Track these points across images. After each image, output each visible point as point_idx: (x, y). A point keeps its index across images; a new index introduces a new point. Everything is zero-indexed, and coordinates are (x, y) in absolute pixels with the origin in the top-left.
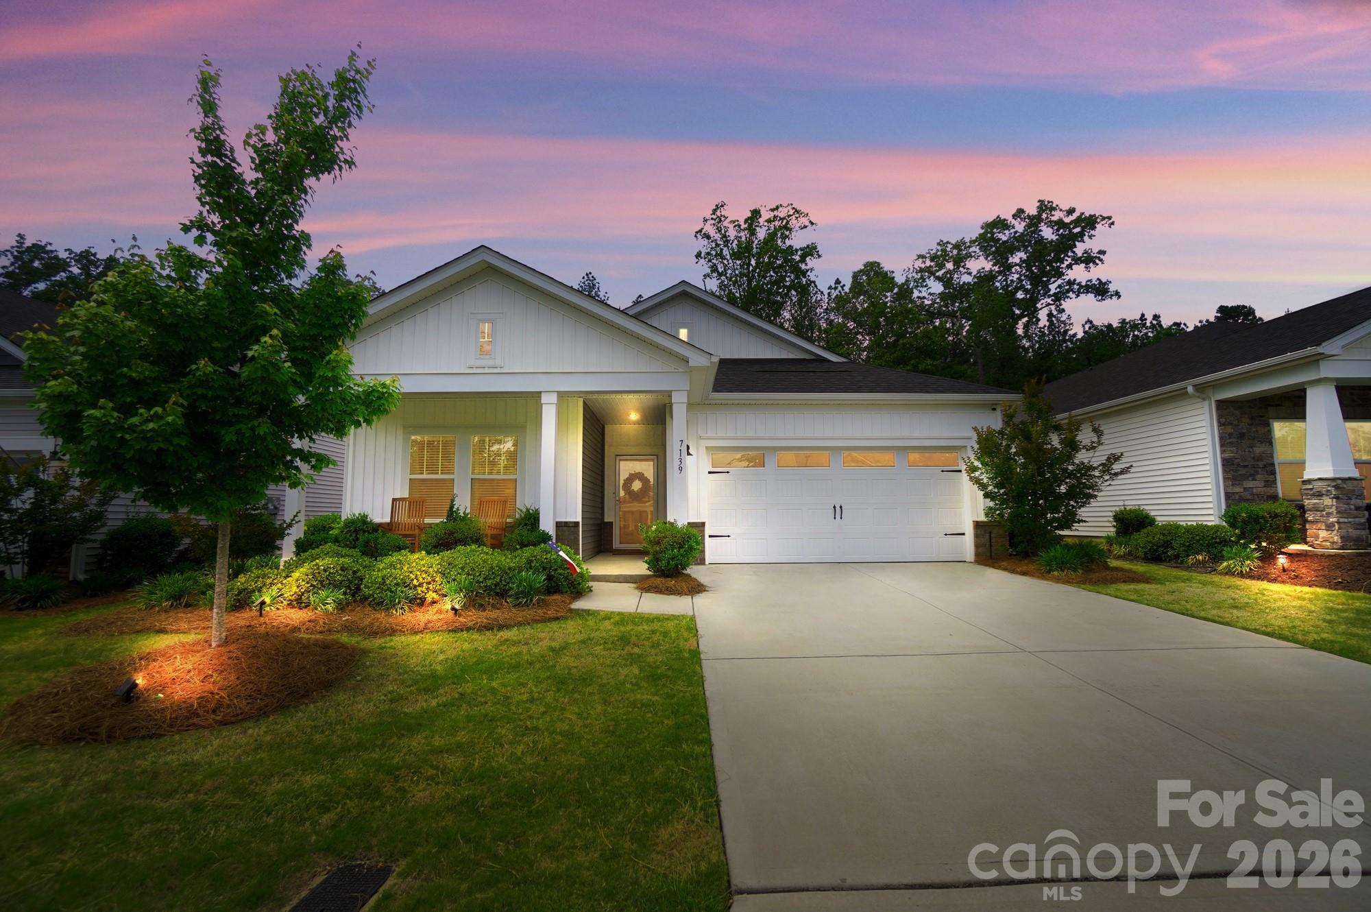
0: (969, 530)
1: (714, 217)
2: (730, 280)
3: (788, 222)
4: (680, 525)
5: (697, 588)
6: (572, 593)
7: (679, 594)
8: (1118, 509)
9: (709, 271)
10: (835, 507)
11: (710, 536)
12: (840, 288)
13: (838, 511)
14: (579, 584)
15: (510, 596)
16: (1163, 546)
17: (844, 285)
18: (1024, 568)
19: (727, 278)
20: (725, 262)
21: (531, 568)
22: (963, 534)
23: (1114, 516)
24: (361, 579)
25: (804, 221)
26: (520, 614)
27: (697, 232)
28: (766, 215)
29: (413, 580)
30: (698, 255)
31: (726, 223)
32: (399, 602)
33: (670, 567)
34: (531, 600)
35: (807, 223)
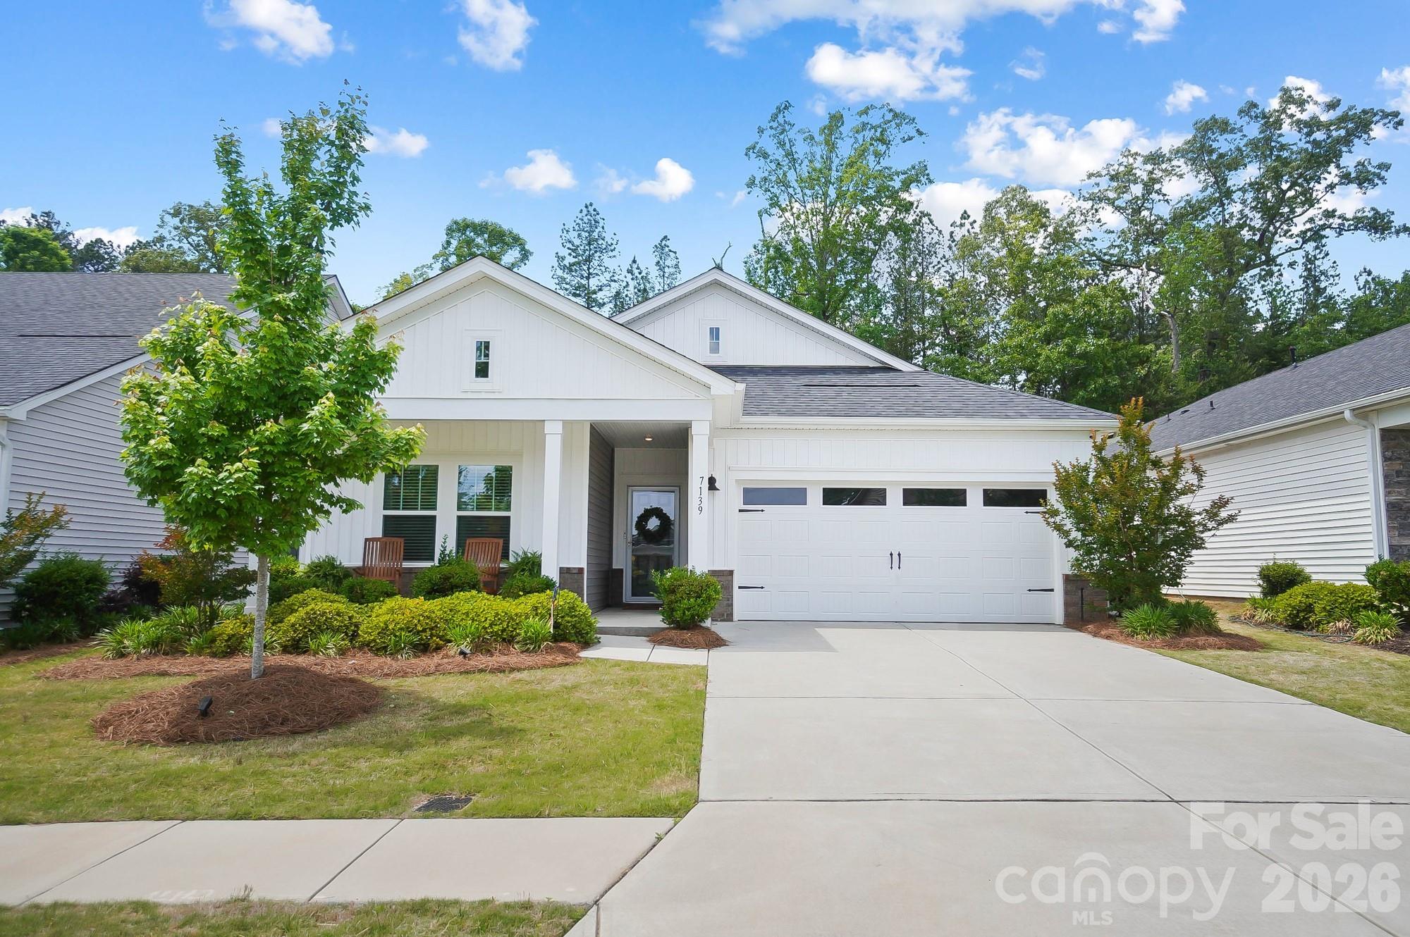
0: (1059, 586)
1: (775, 125)
2: (798, 218)
3: (884, 130)
4: (698, 572)
5: (716, 642)
6: (579, 642)
7: (694, 647)
8: (1264, 563)
9: (766, 205)
10: (891, 554)
11: (740, 588)
12: (968, 226)
13: (896, 559)
14: (587, 633)
15: (518, 642)
16: (1304, 611)
17: (975, 222)
18: (1110, 631)
19: (793, 214)
20: (791, 190)
21: (537, 615)
22: (1052, 590)
23: (1261, 572)
24: (357, 626)
25: (908, 130)
26: (528, 660)
27: (748, 149)
28: (851, 122)
29: (416, 625)
30: (751, 184)
31: (792, 134)
32: (404, 647)
33: (685, 618)
34: (539, 647)
35: (913, 133)
